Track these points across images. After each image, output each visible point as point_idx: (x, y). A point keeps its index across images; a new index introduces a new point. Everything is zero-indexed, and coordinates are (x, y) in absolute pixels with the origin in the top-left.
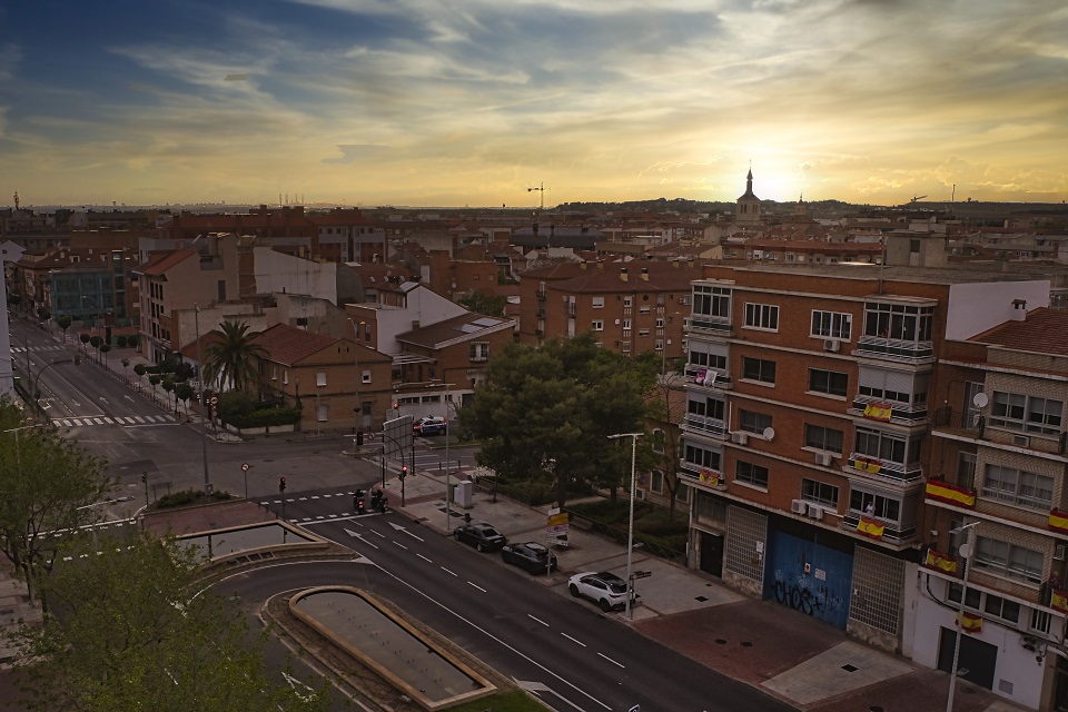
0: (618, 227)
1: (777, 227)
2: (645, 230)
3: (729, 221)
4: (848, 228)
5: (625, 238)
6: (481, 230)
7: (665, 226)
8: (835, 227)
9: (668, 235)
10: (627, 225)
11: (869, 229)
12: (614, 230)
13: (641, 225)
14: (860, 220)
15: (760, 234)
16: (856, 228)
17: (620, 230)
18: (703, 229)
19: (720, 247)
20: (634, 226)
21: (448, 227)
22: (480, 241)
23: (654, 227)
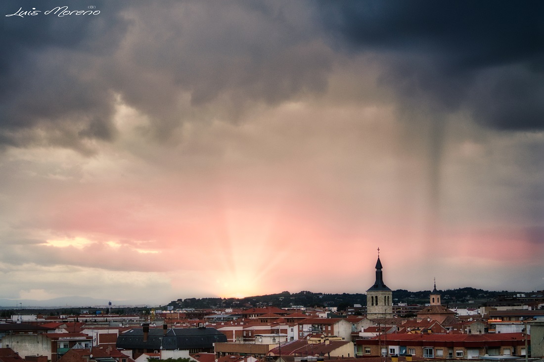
0: (239, 325)
1: (411, 319)
2: (268, 328)
3: (360, 314)
4: (487, 317)
5: (248, 337)
6: (85, 332)
7: (291, 322)
8: (473, 317)
9: (293, 333)
10: (249, 323)
11: (510, 318)
12: (234, 329)
13: (264, 322)
14: (499, 309)
15: (394, 328)
16: (496, 317)
17: (241, 328)
18: (331, 325)
19: (352, 344)
20: (255, 322)
21: (47, 329)
22: (83, 344)
23: (277, 324)
